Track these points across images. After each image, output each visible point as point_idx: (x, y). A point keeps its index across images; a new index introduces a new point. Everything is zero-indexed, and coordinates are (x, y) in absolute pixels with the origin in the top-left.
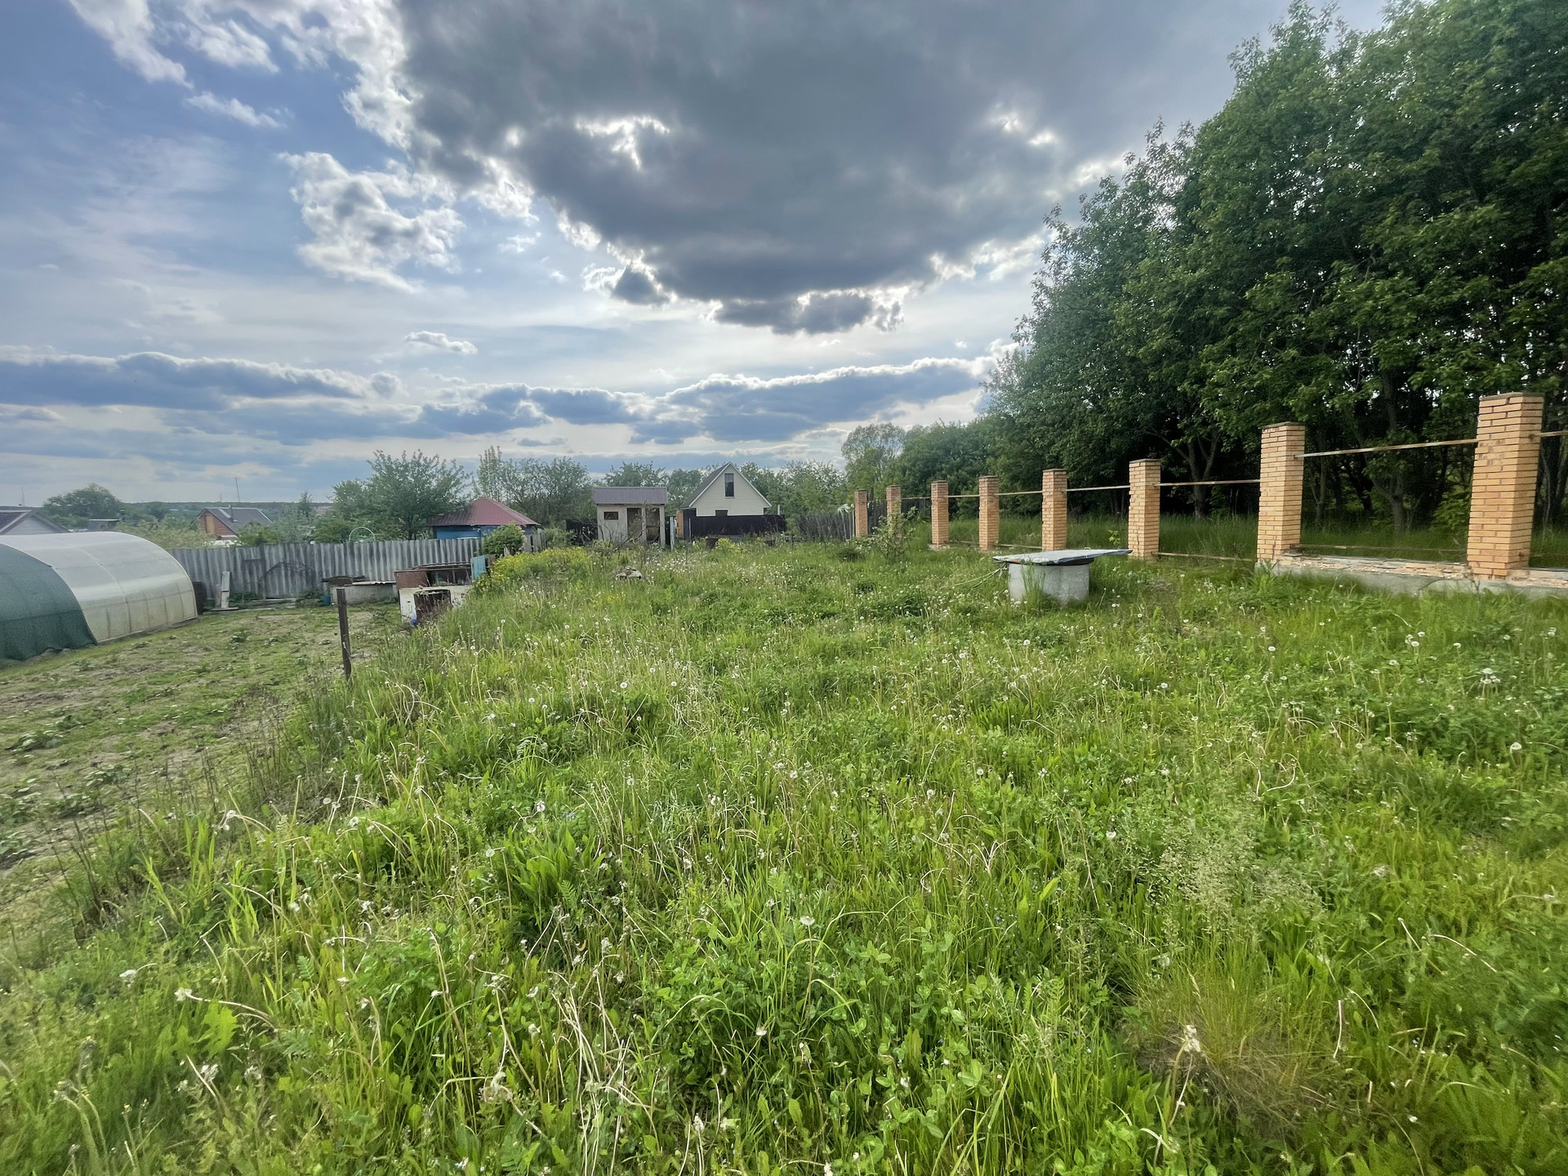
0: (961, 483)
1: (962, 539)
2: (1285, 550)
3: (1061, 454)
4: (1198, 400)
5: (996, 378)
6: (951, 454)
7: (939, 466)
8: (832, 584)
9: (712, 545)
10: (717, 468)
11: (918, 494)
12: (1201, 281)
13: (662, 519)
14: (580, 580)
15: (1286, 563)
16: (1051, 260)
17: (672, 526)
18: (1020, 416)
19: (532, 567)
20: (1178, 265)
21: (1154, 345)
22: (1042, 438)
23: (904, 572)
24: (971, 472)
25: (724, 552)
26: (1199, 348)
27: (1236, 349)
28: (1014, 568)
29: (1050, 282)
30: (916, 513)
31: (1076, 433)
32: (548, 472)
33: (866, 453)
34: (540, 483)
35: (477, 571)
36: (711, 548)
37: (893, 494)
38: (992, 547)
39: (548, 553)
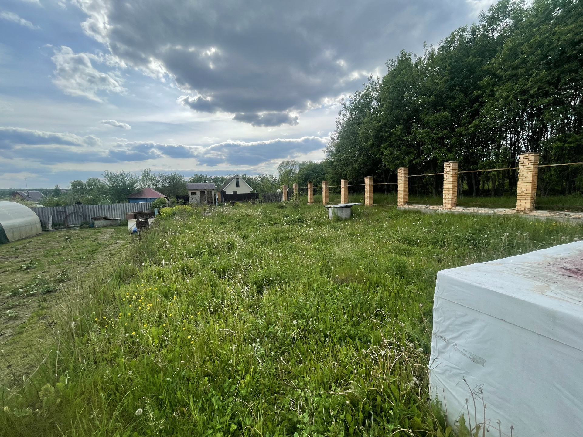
0: (317, 183)
1: (317, 201)
2: (404, 203)
3: (346, 174)
4: (382, 160)
5: (327, 149)
6: (314, 173)
7: (310, 177)
8: (276, 215)
9: (233, 204)
10: (232, 176)
11: (303, 186)
12: (381, 126)
13: (213, 195)
14: (192, 216)
15: (404, 207)
16: (342, 114)
17: (217, 197)
18: (335, 161)
19: (173, 212)
20: (375, 121)
21: (369, 143)
22: (341, 169)
23: (299, 211)
24: (320, 179)
25: (238, 206)
26: (381, 145)
27: (390, 146)
28: (330, 209)
29: (341, 121)
30: (303, 193)
31: (351, 168)
32: (169, 178)
33: (286, 171)
34: (166, 182)
35: (156, 213)
36: (233, 205)
37: (295, 186)
38: (327, 203)
39: (177, 207)
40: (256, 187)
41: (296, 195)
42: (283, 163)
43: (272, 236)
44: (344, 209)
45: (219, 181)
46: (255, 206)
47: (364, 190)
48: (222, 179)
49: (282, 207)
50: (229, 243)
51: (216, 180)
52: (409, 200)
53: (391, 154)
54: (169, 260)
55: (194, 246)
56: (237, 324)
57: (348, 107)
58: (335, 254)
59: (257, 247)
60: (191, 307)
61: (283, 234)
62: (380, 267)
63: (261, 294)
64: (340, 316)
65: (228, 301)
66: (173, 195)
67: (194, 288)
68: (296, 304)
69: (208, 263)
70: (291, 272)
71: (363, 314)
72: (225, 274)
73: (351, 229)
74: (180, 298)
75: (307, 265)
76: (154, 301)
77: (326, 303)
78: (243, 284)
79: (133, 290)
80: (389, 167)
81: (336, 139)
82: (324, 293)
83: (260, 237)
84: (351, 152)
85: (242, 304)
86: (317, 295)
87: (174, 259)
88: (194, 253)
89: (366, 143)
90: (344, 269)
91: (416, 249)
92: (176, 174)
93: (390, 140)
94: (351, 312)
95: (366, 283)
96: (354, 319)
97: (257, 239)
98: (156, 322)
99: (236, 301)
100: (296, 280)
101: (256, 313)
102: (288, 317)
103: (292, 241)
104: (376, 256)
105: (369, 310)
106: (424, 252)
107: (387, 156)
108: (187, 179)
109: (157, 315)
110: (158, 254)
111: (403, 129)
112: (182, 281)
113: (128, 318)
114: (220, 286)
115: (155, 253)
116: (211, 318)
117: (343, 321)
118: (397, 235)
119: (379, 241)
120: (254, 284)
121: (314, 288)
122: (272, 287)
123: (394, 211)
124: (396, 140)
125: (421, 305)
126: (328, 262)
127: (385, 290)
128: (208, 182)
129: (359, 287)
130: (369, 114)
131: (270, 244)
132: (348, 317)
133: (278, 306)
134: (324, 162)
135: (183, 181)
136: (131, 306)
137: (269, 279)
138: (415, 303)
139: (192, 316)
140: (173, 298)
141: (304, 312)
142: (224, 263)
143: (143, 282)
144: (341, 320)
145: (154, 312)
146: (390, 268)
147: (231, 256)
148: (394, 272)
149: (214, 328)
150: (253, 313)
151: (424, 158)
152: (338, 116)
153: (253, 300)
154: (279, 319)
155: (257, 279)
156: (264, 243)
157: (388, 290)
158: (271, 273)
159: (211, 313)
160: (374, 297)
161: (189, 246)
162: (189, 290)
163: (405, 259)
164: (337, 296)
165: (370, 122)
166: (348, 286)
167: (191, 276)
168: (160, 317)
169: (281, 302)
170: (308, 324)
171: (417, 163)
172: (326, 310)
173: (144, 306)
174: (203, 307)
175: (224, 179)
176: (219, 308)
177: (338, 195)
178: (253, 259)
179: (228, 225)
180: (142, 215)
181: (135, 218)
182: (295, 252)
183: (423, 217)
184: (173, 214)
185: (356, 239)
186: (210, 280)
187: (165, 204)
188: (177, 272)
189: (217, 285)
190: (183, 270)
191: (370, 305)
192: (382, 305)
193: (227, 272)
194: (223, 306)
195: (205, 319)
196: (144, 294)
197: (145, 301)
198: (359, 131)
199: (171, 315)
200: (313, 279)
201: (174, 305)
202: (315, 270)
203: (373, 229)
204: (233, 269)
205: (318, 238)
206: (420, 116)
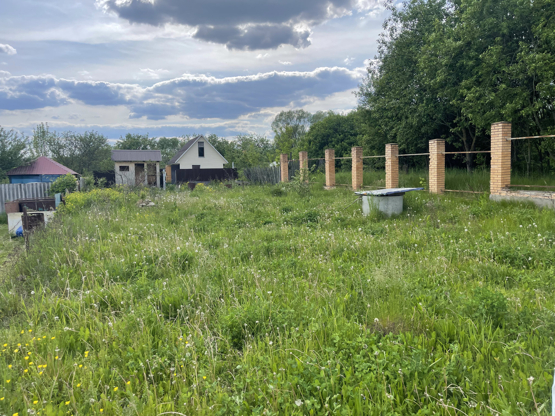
0: (343, 151)
1: (342, 183)
2: (503, 188)
3: (396, 135)
4: (461, 109)
5: (362, 90)
6: (337, 132)
7: (330, 139)
8: (269, 208)
9: (192, 187)
10: (191, 138)
11: (317, 156)
12: (460, 47)
13: (158, 171)
14: (120, 206)
15: (502, 194)
16: (388, 27)
17: (164, 175)
18: (375, 112)
19: (88, 200)
20: (449, 38)
21: (438, 79)
22: (386, 125)
23: (308, 201)
24: (348, 144)
25: (202, 191)
26: (460, 81)
27: (478, 83)
28: (365, 198)
29: (388, 39)
30: (317, 168)
31: (404, 123)
32: (81, 140)
33: (287, 129)
34: (76, 147)
35: (58, 202)
36: (192, 189)
37: (303, 157)
38: (360, 187)
39: (95, 193)
40: (233, 158)
41: (304, 172)
42: (281, 115)
43: (260, 245)
44: (390, 198)
45: (169, 145)
46: (231, 192)
47: (428, 163)
48: (174, 143)
49: (279, 193)
50: (184, 256)
51: (164, 144)
52: (512, 183)
53: (478, 99)
54: (78, 286)
55: (123, 260)
56: (195, 402)
57: (400, 14)
58: (373, 280)
59: (234, 264)
60: (115, 371)
61: (279, 241)
62: (457, 306)
63: (240, 349)
64: (381, 394)
65: (180, 360)
66: (88, 171)
67: (121, 336)
68: (302, 370)
69: (147, 292)
70: (292, 310)
71: (423, 391)
72: (176, 312)
73: (402, 235)
74: (97, 354)
75: (323, 299)
76: (51, 358)
77: (355, 370)
78: (208, 330)
79: (14, 338)
80: (476, 121)
81: (377, 72)
82: (352, 351)
83: (239, 246)
84: (405, 96)
85: (205, 367)
86: (340, 354)
87: (87, 284)
88: (123, 274)
89: (432, 79)
90: (388, 308)
91: (524, 274)
92: (94, 132)
93: (477, 72)
94: (401, 388)
95: (429, 334)
96: (407, 400)
97: (234, 250)
98: (53, 396)
99: (195, 362)
100: (301, 326)
101: (230, 384)
102: (287, 393)
103: (296, 256)
104: (449, 284)
105: (434, 386)
106: (539, 279)
107: (470, 101)
108: (112, 142)
109: (55, 384)
110: (59, 274)
111: (503, 52)
112: (101, 323)
113: (7, 388)
114: (167, 333)
115: (54, 274)
116: (150, 392)
117: (387, 403)
118: (487, 247)
119: (454, 258)
120: (227, 330)
121: (335, 341)
122: (258, 336)
123: (482, 203)
124: (488, 73)
125: (532, 378)
126: (360, 293)
127: (465, 348)
128: (149, 147)
129: (416, 340)
130: (440, 25)
131: (257, 260)
132: (395, 397)
133: (269, 372)
134: (355, 113)
135: (107, 145)
136: (10, 366)
137: (254, 323)
138: (521, 374)
139: (116, 389)
140: (83, 353)
141: (316, 384)
142: (176, 292)
143: (31, 324)
144: (382, 401)
145: (50, 378)
146: (474, 307)
147: (187, 280)
148: (482, 314)
149: (155, 410)
150: (225, 384)
151: (541, 105)
152: (382, 30)
153: (225, 360)
154: (271, 396)
155: (233, 322)
156: (245, 258)
157: (471, 349)
158: (257, 311)
159: (151, 383)
160: (445, 361)
161: (114, 262)
162: (112, 340)
163: (503, 291)
164: (376, 358)
165: (441, 40)
166: (397, 338)
167: (116, 315)
168: (60, 387)
169: (275, 365)
170: (322, 406)
171: (528, 116)
172: (356, 382)
173: (32, 367)
174: (136, 371)
175: (178, 142)
176: (165, 374)
177: (380, 173)
178: (226, 286)
179: (184, 225)
180: (32, 204)
181: (21, 210)
182: (300, 275)
183: (537, 214)
184: (88, 204)
185: (412, 252)
186: (150, 322)
187: (74, 185)
188: (91, 307)
189: (162, 331)
190: (103, 305)
191: (437, 375)
192: (460, 376)
193: (180, 309)
194: (172, 369)
195: (139, 392)
196: (32, 345)
197: (34, 358)
198: (420, 57)
199: (79, 385)
200: (332, 324)
201: (85, 368)
202: (336, 308)
203: (443, 235)
204: (191, 303)
205: (343, 251)
206: (533, 30)
